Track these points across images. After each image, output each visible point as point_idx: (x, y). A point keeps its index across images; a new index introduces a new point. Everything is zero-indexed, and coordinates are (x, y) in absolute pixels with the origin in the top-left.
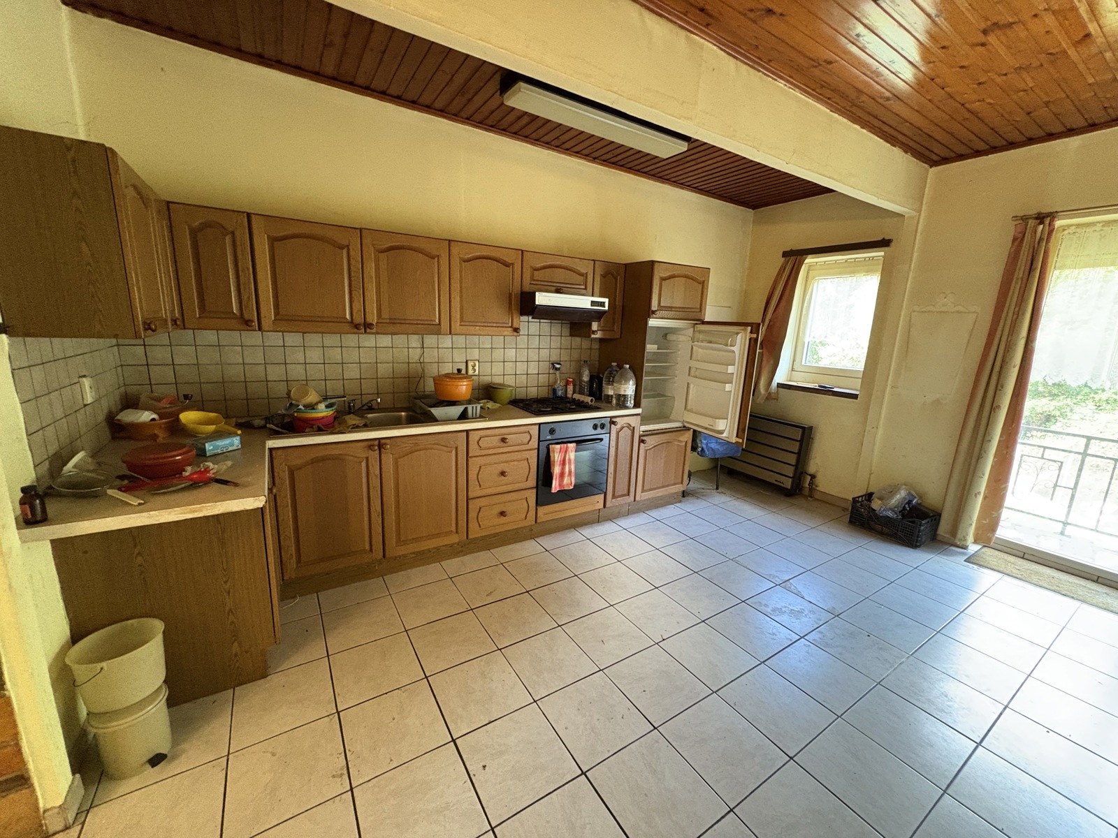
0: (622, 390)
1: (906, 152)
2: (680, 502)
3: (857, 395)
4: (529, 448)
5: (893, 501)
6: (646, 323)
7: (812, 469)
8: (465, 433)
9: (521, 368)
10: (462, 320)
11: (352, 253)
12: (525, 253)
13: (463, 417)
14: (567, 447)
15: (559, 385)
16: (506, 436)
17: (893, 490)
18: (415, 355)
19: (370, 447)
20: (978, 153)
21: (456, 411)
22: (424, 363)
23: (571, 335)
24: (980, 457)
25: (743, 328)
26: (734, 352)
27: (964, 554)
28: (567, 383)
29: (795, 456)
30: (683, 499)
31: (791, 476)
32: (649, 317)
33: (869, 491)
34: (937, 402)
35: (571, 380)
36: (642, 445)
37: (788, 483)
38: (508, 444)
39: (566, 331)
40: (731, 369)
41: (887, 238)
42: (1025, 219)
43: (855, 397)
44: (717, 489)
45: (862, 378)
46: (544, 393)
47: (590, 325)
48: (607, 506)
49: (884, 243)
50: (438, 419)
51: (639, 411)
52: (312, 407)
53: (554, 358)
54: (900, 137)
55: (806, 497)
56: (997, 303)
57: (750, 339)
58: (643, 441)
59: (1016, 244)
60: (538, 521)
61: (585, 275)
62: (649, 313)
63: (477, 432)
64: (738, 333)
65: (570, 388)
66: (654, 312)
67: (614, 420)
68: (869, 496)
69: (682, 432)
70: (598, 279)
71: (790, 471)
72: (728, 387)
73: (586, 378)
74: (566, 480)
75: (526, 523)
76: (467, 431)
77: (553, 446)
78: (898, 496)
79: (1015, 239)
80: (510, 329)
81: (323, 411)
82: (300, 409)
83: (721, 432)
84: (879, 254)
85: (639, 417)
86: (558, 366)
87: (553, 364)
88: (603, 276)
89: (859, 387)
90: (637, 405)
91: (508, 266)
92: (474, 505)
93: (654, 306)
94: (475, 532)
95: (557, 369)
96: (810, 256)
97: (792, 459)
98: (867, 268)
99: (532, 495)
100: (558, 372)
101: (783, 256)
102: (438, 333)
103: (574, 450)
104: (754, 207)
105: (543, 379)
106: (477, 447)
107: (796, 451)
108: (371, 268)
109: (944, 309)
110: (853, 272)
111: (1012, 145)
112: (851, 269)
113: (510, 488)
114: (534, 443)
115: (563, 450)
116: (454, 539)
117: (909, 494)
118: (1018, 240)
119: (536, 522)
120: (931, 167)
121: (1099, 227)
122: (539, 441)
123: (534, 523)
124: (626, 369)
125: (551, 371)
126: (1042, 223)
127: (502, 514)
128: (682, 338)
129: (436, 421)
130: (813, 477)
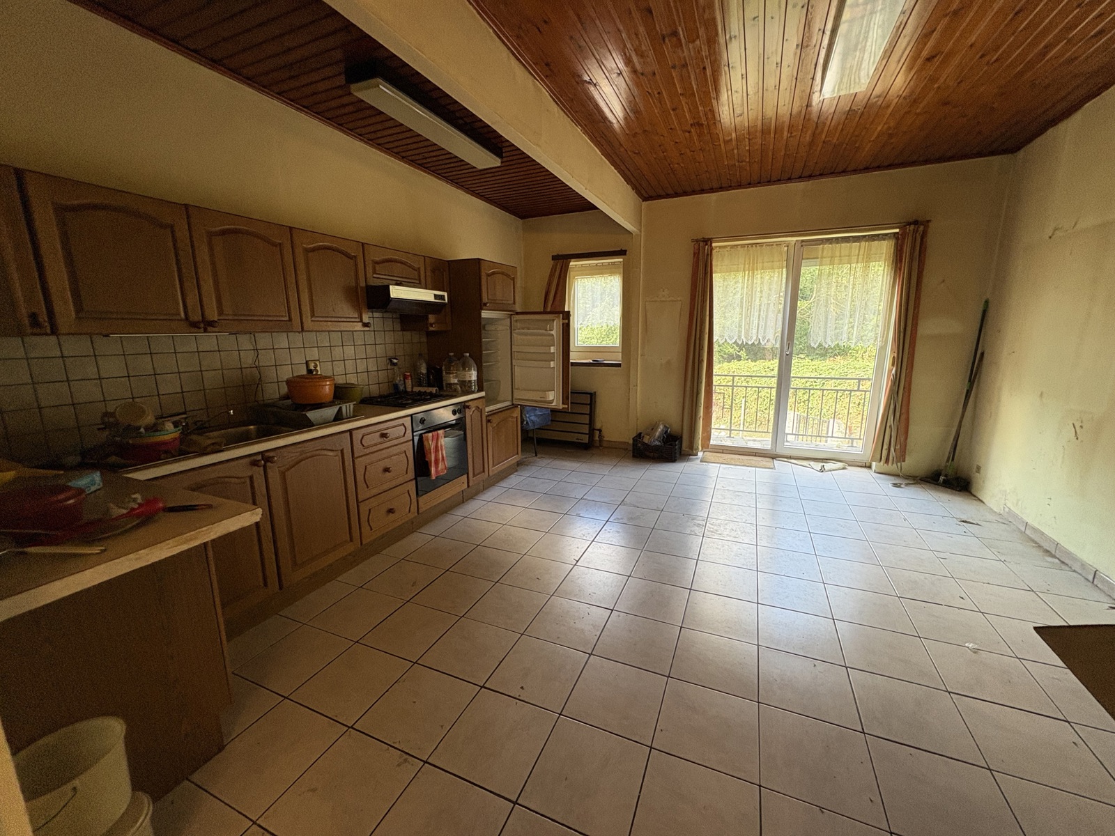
0: (468, 376)
1: (633, 189)
2: (517, 471)
3: (620, 364)
4: (405, 440)
5: (657, 434)
6: (480, 315)
7: (598, 426)
8: (348, 434)
9: (361, 366)
10: (313, 315)
11: (178, 234)
12: (366, 246)
13: (338, 418)
14: (438, 434)
15: (398, 380)
16: (385, 432)
17: (654, 428)
18: (248, 359)
19: (255, 464)
20: (668, 196)
21: (331, 412)
22: (259, 367)
23: (403, 330)
24: (698, 393)
25: (557, 315)
26: (553, 335)
27: (697, 458)
28: (405, 377)
29: (588, 417)
30: (518, 468)
31: (588, 432)
32: (482, 309)
33: (638, 432)
34: (669, 362)
35: (409, 374)
36: (489, 424)
37: (586, 439)
38: (390, 438)
39: (398, 327)
40: (552, 349)
41: (623, 249)
42: (697, 241)
43: (619, 365)
44: (536, 456)
45: (622, 352)
46: (385, 390)
47: (427, 318)
48: (470, 484)
49: (622, 253)
50: (314, 423)
51: (483, 394)
52: (154, 428)
53: (391, 353)
54: (633, 179)
55: (597, 447)
56: (691, 295)
57: (563, 324)
58: (489, 421)
59: (696, 256)
60: (420, 511)
61: (418, 270)
62: (482, 306)
63: (359, 430)
64: (553, 320)
65: (409, 382)
66: (485, 304)
67: (467, 404)
68: (639, 435)
69: (512, 410)
70: (429, 273)
71: (586, 429)
72: (552, 364)
73: (424, 370)
74: (441, 466)
75: (411, 516)
76: (350, 431)
77: (426, 435)
78: (659, 430)
79: (694, 254)
80: (360, 324)
81: (170, 432)
82: (141, 433)
83: (551, 402)
84: (619, 260)
85: (484, 400)
86: (395, 361)
87: (390, 360)
88: (433, 271)
89: (620, 359)
90: (480, 390)
91: (351, 259)
92: (364, 508)
93: (485, 299)
94: (369, 536)
95: (395, 364)
96: (573, 260)
97: (586, 419)
98: (610, 270)
99: (412, 486)
100: (396, 368)
101: (552, 259)
102: (288, 330)
103: (443, 436)
104: (522, 217)
105: (383, 375)
106: (361, 447)
107: (588, 413)
108: (203, 254)
109: (663, 299)
110: (601, 273)
111: (685, 194)
112: (599, 271)
113: (394, 483)
114: (409, 435)
115: (435, 437)
116: (350, 548)
117: (665, 426)
118: (696, 255)
119: (418, 513)
120: (643, 201)
121: (728, 249)
122: (413, 432)
123: (416, 514)
124: (466, 357)
125: (389, 367)
126: (707, 244)
127: (391, 511)
128: (500, 328)
129: (313, 425)
130: (600, 431)
